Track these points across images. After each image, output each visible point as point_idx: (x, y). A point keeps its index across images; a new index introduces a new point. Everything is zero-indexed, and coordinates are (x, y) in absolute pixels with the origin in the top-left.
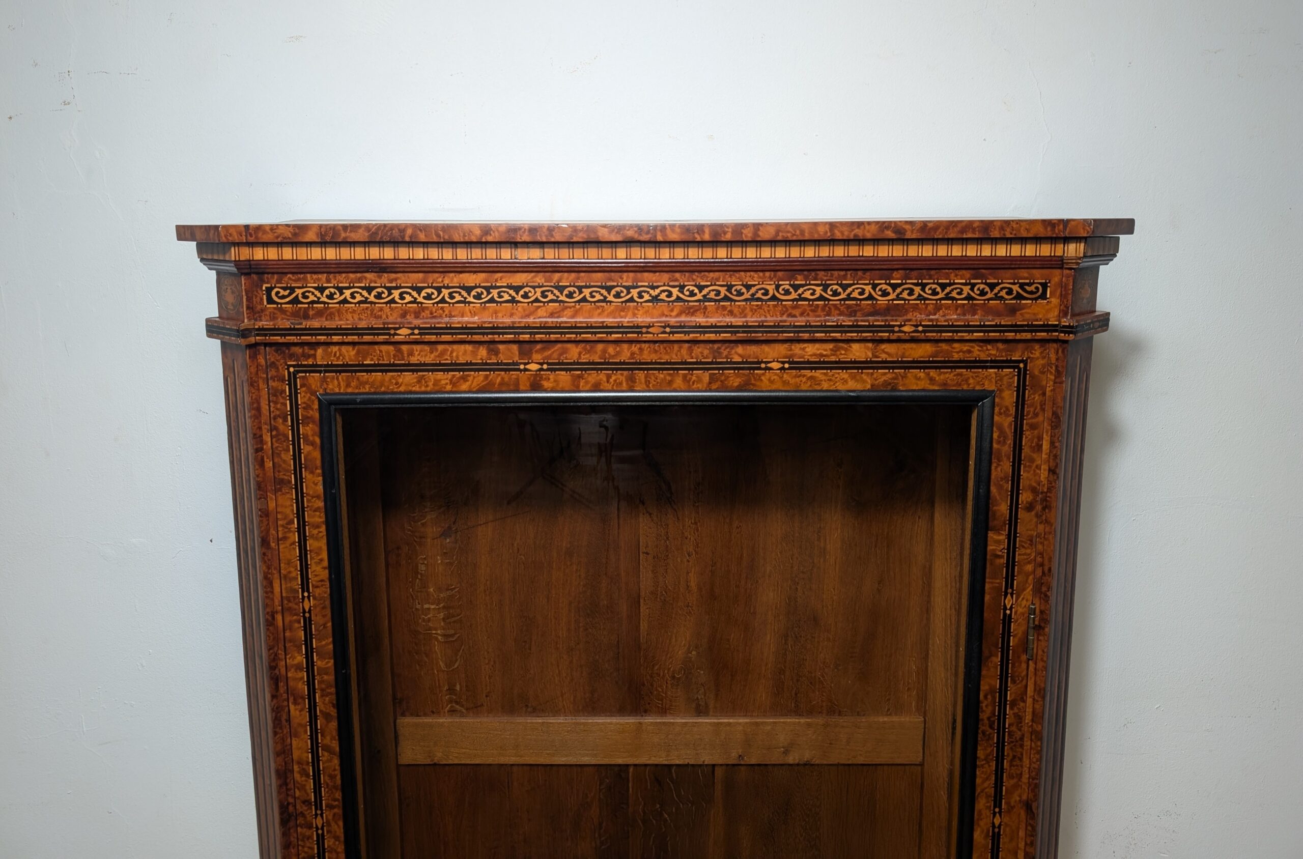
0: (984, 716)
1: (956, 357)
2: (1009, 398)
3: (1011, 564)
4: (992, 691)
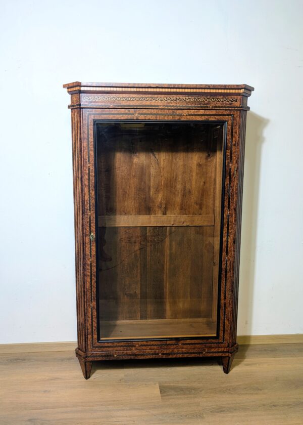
0: (226, 190)
1: (220, 113)
2: (230, 122)
3: (231, 157)
4: (227, 184)
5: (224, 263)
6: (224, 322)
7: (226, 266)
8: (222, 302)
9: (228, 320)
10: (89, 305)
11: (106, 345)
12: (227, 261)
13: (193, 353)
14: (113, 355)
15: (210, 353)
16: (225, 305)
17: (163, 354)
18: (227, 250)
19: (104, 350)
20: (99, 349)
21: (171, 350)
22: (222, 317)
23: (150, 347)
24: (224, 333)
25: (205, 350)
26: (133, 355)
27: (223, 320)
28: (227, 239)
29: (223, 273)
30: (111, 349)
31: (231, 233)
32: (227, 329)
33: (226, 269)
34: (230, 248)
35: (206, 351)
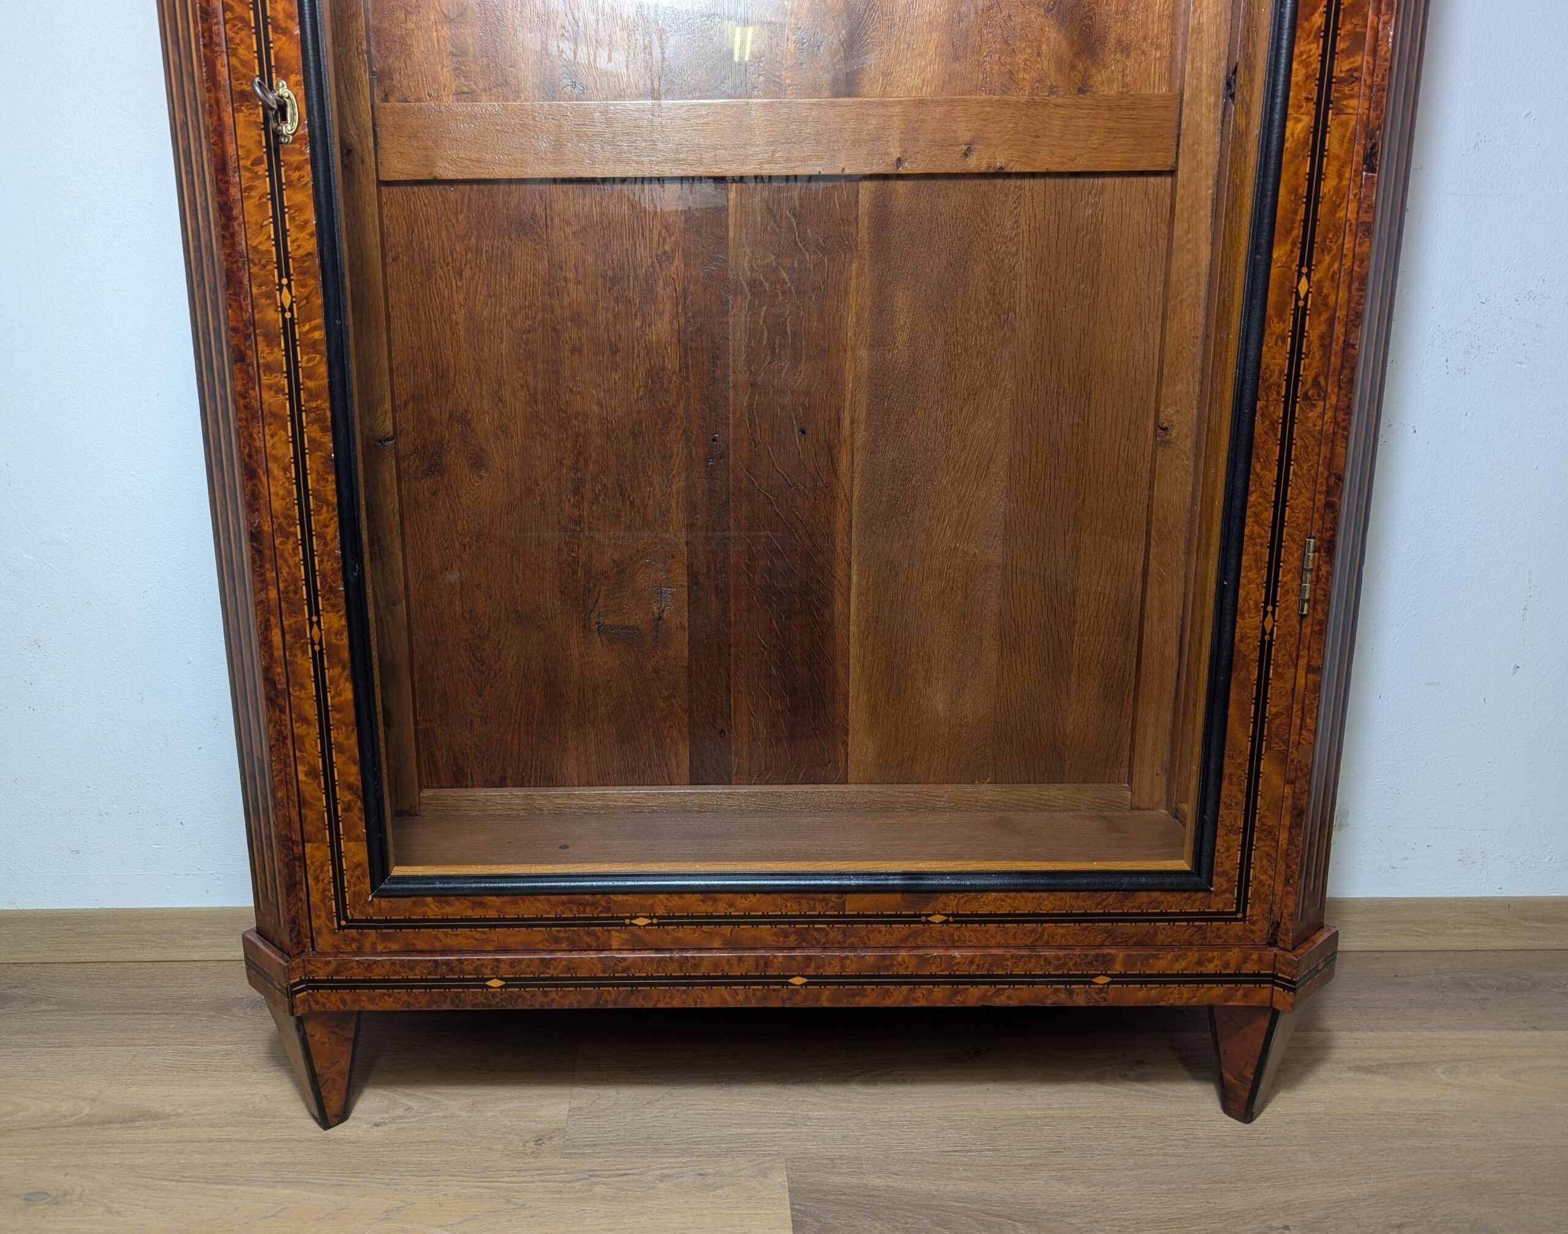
5: (1279, 327)
6: (1254, 775)
7: (1296, 355)
8: (1249, 624)
9: (1283, 758)
10: (299, 633)
11: (432, 909)
12: (1300, 315)
13: (1029, 979)
14: (480, 982)
15: (1143, 979)
16: (1265, 647)
17: (818, 980)
18: (1310, 222)
19: (421, 945)
20: (385, 938)
21: (870, 955)
22: (1239, 736)
23: (727, 930)
24: (1247, 848)
25: (1107, 961)
26: (611, 981)
27: (1244, 759)
28: (1319, 129)
29: (1270, 406)
30: (463, 938)
31: (1353, 77)
32: (1271, 822)
33: (1293, 378)
34: (1335, 207)
35: (1118, 968)
